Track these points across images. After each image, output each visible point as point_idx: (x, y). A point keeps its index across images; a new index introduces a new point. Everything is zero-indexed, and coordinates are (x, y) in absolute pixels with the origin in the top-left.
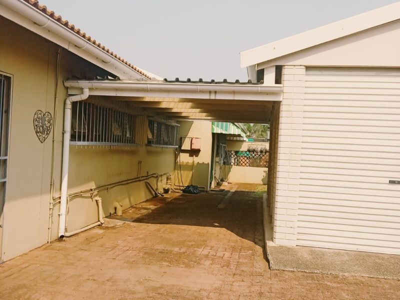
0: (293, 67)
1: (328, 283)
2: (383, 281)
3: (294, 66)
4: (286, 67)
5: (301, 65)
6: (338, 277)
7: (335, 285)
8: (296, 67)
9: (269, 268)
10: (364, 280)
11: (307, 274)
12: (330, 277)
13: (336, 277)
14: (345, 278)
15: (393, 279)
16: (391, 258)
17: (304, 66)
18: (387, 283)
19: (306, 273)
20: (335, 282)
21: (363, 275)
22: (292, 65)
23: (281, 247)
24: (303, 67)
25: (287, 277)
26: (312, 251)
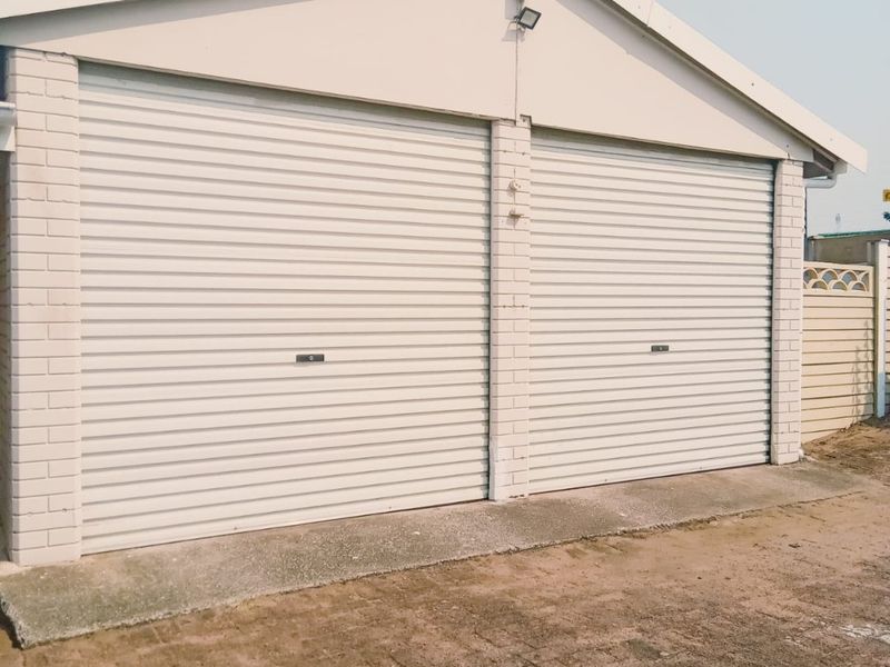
0: (40, 56)
1: (194, 640)
2: (313, 593)
3: (45, 52)
4: (18, 53)
5: (63, 54)
6: (213, 616)
7: (212, 639)
8: (50, 57)
9: (16, 644)
10: (275, 604)
11: (131, 630)
12: (192, 619)
13: (208, 615)
14: (230, 614)
15: (333, 583)
16: (312, 531)
17: (73, 56)
18: (324, 596)
19: (128, 627)
20: (209, 632)
21: (267, 592)
22: (39, 51)
23: (39, 570)
24: (72, 61)
25: (77, 656)
26: (128, 562)
